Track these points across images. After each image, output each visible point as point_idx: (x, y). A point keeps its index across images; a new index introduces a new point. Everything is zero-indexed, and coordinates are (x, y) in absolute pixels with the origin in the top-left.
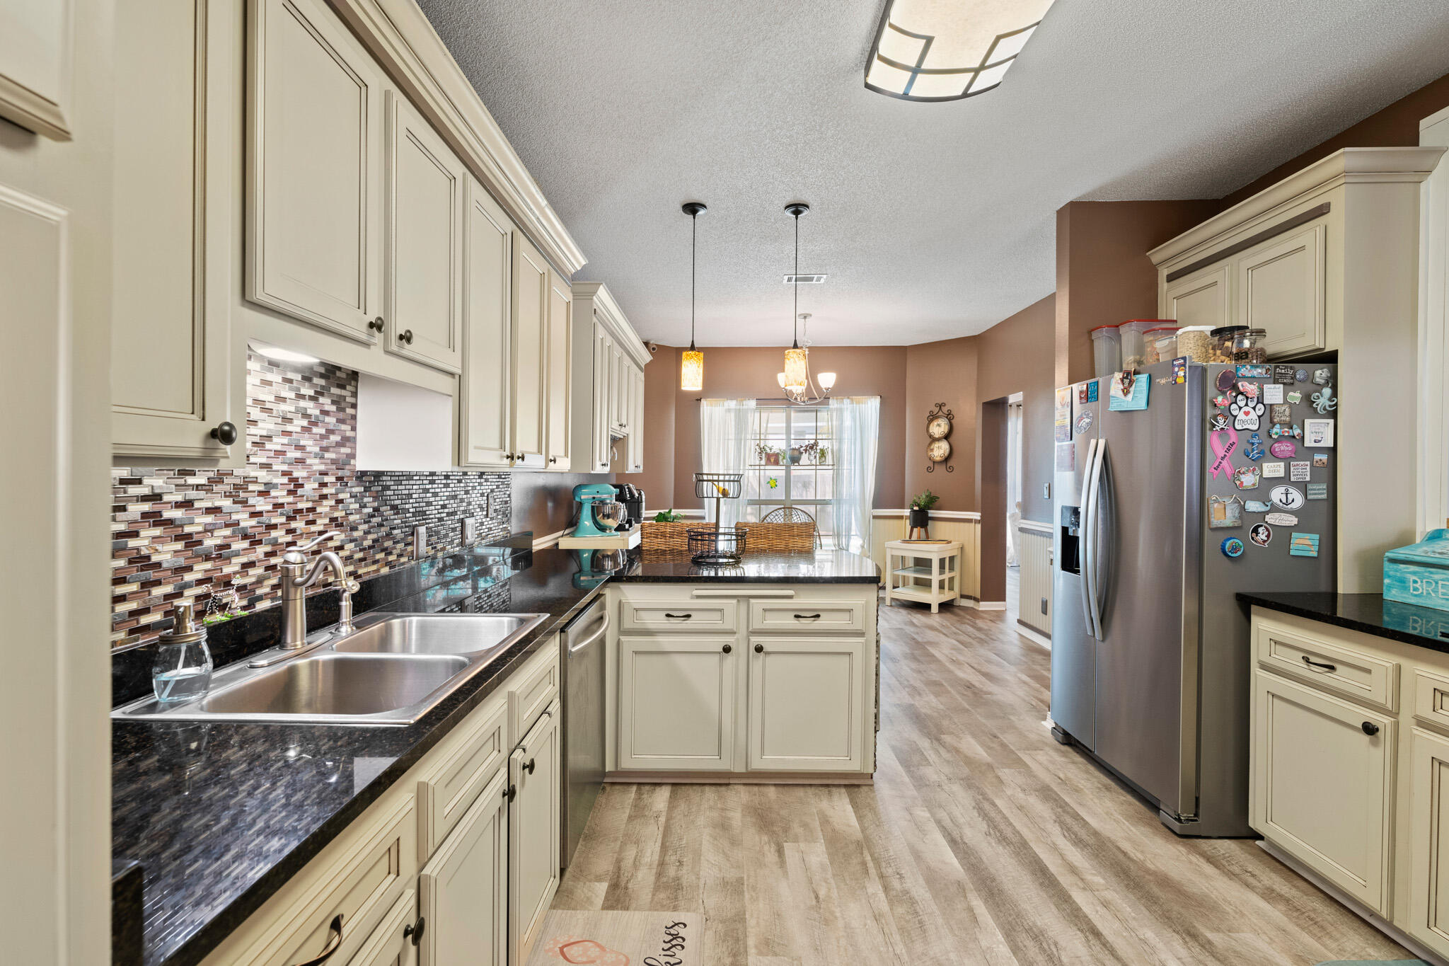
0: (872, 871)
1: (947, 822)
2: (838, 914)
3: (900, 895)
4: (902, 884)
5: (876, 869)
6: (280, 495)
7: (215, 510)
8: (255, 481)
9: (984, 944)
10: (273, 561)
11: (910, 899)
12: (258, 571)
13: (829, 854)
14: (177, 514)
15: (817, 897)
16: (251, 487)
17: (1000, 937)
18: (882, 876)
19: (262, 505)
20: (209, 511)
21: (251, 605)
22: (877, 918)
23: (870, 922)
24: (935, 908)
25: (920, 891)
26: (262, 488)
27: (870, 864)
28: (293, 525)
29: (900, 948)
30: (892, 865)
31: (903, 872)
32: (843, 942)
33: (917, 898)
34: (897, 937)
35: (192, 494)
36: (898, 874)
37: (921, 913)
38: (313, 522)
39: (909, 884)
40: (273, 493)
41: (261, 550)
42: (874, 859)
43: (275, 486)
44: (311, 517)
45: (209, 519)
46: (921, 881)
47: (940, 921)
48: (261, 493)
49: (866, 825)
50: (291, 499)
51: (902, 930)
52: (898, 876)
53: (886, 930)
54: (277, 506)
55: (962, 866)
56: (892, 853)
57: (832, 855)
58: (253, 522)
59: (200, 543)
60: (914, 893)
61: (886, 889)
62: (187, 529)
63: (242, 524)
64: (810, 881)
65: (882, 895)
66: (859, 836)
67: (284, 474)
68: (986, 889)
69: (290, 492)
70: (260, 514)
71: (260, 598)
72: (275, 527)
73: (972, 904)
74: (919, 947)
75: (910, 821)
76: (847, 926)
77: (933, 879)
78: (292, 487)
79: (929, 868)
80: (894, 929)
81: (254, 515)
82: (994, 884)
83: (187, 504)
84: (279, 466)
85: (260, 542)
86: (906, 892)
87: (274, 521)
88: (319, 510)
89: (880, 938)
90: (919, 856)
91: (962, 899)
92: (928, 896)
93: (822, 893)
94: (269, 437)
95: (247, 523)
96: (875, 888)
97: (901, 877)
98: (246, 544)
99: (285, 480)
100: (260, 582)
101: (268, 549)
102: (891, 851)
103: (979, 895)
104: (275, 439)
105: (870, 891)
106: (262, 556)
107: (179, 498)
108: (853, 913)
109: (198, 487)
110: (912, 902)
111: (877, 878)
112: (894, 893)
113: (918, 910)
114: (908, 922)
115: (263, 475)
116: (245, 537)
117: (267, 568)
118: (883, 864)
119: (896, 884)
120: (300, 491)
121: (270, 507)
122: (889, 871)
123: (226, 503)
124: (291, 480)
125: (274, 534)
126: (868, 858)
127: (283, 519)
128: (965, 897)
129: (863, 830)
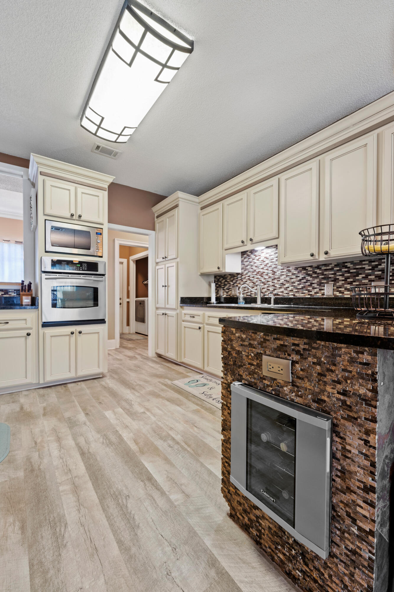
0: (183, 444)
1: (156, 495)
2: (185, 425)
3: (167, 439)
4: (168, 443)
5: (182, 446)
6: (270, 275)
7: (258, 278)
8: (264, 272)
9: (132, 434)
10: (269, 288)
11: (162, 439)
12: (265, 290)
13: (206, 444)
14: (252, 279)
15: (196, 427)
16: (264, 274)
17: (125, 439)
18: (178, 443)
19: (267, 277)
20: (257, 278)
21: (264, 296)
22: (171, 429)
23: (172, 426)
24: (152, 439)
25: (159, 443)
26: (266, 274)
27: (186, 447)
28: (274, 281)
29: (160, 423)
30: (176, 450)
31: (170, 449)
32: (178, 419)
33: (160, 440)
34: (162, 426)
35: (254, 275)
36: (172, 447)
37: (156, 435)
38: (279, 281)
39: (165, 444)
40: (269, 275)
41: (266, 286)
42: (186, 450)
43: (269, 273)
44: (278, 279)
45: (257, 280)
46: (160, 448)
47: (149, 436)
48: (266, 275)
49: (203, 468)
50: (273, 276)
51: (161, 428)
52: (171, 446)
53: (166, 426)
54: (269, 277)
55: (143, 464)
56: (180, 456)
57: (205, 445)
58: (264, 280)
59: (255, 283)
60: (162, 442)
61: (173, 439)
62: (253, 281)
63: (262, 281)
64: (204, 431)
65: (174, 436)
66: (202, 460)
67: (271, 270)
68: (130, 455)
69: (272, 274)
70: (266, 279)
71: (266, 295)
72: (269, 281)
73: (137, 446)
74: (154, 426)
75: (181, 485)
76: (180, 423)
77: (155, 451)
78: (273, 273)
79: (159, 456)
80: (164, 428)
81: (264, 279)
82: (126, 460)
83: (253, 277)
84: (270, 269)
85: (266, 284)
86: (165, 441)
87: (269, 280)
88: (281, 278)
89: (167, 424)
90: (166, 460)
91: (141, 447)
92: (155, 443)
93: (195, 429)
94: (268, 264)
95: (263, 280)
96: (178, 438)
97: (170, 446)
98: (263, 284)
99: (271, 272)
100: (266, 292)
101: (268, 286)
102: (181, 458)
103: (133, 451)
104: (269, 264)
105: (179, 436)
106: (266, 287)
107: (252, 276)
108: (180, 427)
109: (255, 274)
110: (161, 438)
111: (179, 441)
112: (169, 439)
113: (158, 436)
114: (160, 431)
115: (266, 271)
116: (263, 283)
117: (267, 290)
118: (180, 449)
119: (171, 442)
120: (275, 274)
121: (268, 277)
122: (176, 447)
123: (260, 277)
124: (273, 272)
125: (269, 283)
126: (189, 449)
127: (271, 280)
128: (139, 448)
129: (202, 465)
